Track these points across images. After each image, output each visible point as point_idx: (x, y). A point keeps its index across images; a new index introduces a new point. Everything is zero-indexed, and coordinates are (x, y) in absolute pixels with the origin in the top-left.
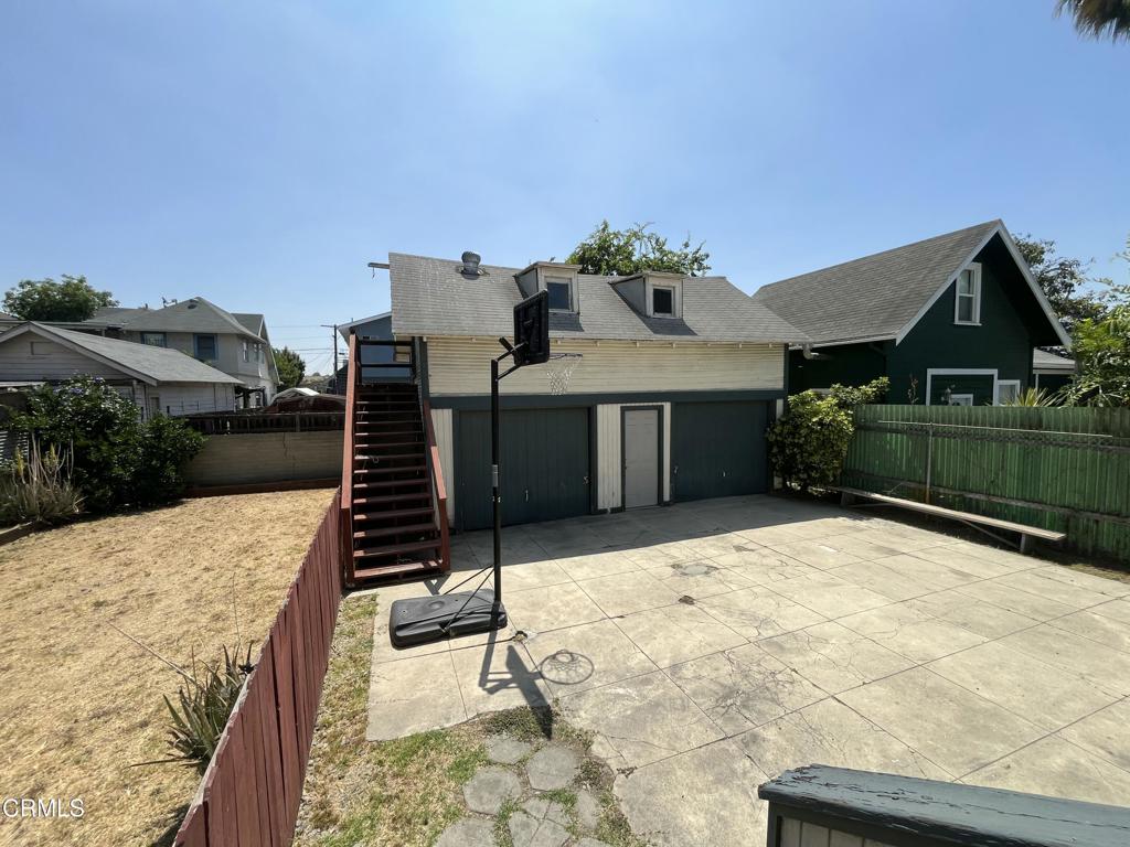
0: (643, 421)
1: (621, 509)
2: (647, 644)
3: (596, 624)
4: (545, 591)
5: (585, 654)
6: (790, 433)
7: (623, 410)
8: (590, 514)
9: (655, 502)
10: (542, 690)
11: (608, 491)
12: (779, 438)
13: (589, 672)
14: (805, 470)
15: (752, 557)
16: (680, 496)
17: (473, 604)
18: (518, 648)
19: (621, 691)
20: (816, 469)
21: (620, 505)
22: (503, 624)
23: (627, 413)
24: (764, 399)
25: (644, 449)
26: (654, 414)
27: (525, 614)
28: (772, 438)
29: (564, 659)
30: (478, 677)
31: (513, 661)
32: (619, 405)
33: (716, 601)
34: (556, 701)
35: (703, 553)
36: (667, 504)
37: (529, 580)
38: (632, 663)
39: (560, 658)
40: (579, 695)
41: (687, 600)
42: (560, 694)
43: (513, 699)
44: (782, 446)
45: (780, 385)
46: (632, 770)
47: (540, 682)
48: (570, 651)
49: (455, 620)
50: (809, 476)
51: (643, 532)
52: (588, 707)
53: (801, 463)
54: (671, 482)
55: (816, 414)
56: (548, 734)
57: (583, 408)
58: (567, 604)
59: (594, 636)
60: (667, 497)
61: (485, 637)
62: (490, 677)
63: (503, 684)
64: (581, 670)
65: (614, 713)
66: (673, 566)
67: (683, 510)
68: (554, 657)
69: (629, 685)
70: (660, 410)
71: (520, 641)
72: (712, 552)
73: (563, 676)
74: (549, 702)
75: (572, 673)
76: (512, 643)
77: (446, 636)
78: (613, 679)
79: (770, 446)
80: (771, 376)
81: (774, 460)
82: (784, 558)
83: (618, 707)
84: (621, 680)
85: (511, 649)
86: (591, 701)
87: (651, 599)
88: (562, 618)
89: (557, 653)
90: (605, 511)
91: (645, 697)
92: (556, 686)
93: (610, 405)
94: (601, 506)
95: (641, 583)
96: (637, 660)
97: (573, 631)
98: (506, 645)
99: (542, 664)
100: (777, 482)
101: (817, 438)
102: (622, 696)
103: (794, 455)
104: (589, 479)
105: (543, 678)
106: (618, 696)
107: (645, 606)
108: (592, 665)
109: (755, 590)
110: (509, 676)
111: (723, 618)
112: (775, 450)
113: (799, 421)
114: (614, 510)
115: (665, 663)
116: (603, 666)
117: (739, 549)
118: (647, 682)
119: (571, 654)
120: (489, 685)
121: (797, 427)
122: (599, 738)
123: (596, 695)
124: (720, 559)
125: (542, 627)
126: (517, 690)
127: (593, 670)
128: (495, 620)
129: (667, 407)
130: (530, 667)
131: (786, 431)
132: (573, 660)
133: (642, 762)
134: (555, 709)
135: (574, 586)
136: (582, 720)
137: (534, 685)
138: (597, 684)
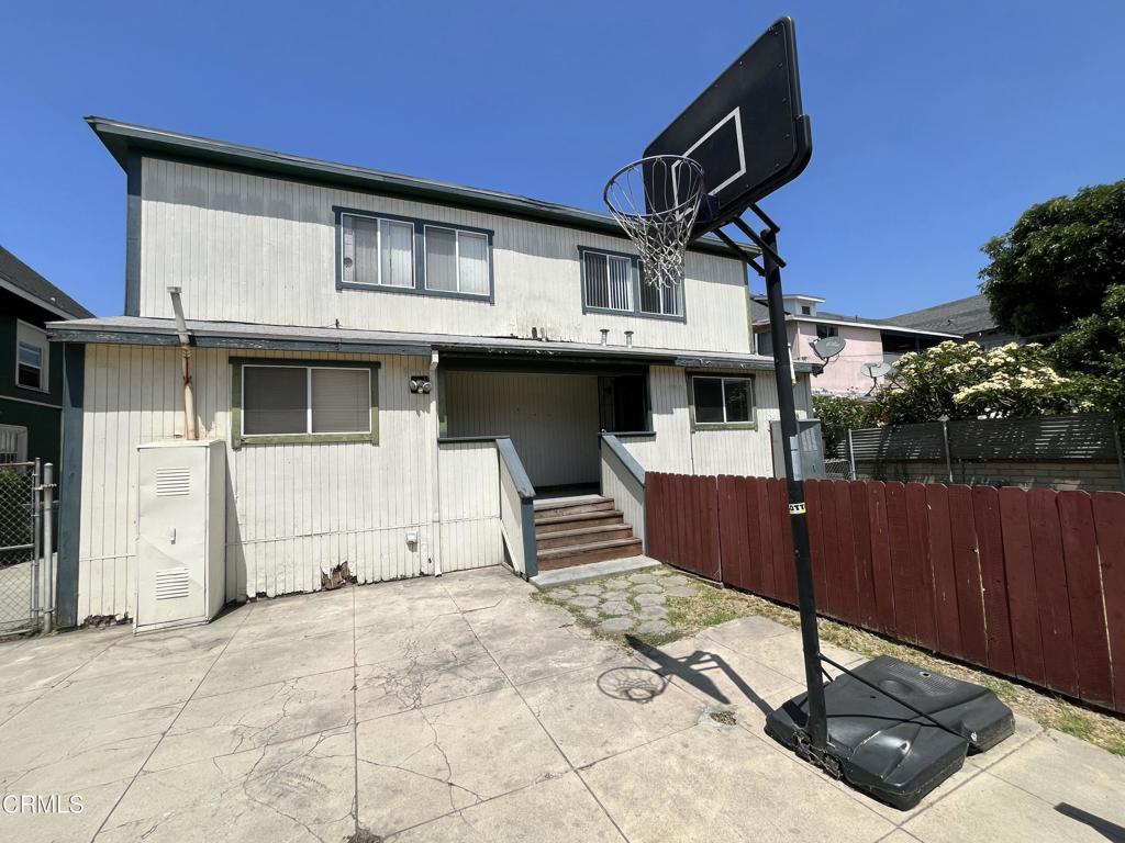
5: (612, 700)
10: (648, 659)
13: (602, 680)
18: (714, 702)
19: (565, 665)
29: (636, 693)
34: (630, 655)
38: (547, 691)
39: (645, 693)
40: (609, 659)
42: (629, 660)
47: (656, 666)
48: (634, 703)
52: (599, 653)
56: (627, 636)
59: (603, 730)
62: (715, 663)
64: (612, 681)
65: (574, 650)
68: (654, 695)
69: (556, 669)
73: (632, 676)
74: (636, 652)
75: (622, 678)
76: (726, 705)
78: (572, 675)
83: (568, 654)
84: (564, 675)
85: (721, 699)
86: (595, 656)
89: (651, 698)
91: (541, 662)
92: (635, 665)
96: (538, 698)
99: (665, 686)
102: (564, 662)
105: (655, 671)
106: (568, 661)
108: (599, 686)
116: (585, 686)
118: (534, 674)
119: (631, 699)
122: (586, 637)
123: (590, 660)
126: (673, 656)
127: (598, 682)
130: (675, 678)
132: (626, 692)
134: (630, 649)
136: (601, 648)
137: (659, 663)
138: (592, 669)
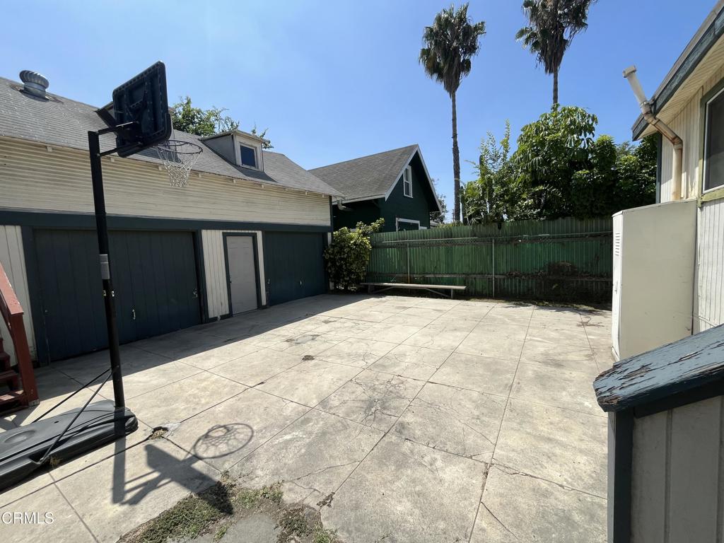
0: (241, 245)
1: (230, 315)
2: (292, 395)
3: (241, 396)
4: (177, 385)
5: (239, 421)
6: (337, 252)
7: (225, 236)
8: (202, 323)
9: (255, 306)
10: (205, 471)
11: (217, 302)
12: (332, 256)
13: (250, 434)
14: (348, 275)
15: (337, 325)
16: (273, 301)
17: (82, 419)
18: (160, 444)
19: (288, 437)
20: (353, 272)
21: (228, 313)
22: (134, 427)
23: (228, 238)
24: (319, 232)
25: (243, 267)
26: (250, 239)
27: (156, 411)
28: (327, 257)
29: (220, 433)
30: (109, 495)
31: (156, 458)
32: (221, 231)
33: (328, 353)
34: (226, 474)
35: (304, 329)
36: (265, 307)
37: (155, 382)
38: (287, 413)
39: (213, 434)
40: (249, 458)
41: (308, 358)
42: (227, 466)
43: (172, 495)
44: (333, 261)
45: (328, 223)
46: (330, 497)
47: (198, 465)
48: (222, 424)
49: (58, 444)
50: (350, 278)
51: (253, 326)
52: (262, 464)
53: (346, 270)
54: (266, 291)
55: (352, 239)
56: (229, 510)
57: (190, 233)
58: (205, 389)
59: (242, 405)
60: (264, 302)
61: (110, 449)
62: (128, 487)
63: (151, 486)
64: (242, 436)
65: (290, 459)
66: (287, 341)
67: (277, 310)
68: (206, 436)
69: (292, 430)
70: (254, 237)
71: (161, 437)
72: (310, 327)
73: (223, 448)
74: (218, 478)
75: (232, 442)
76: (150, 442)
77: (46, 468)
78: (276, 430)
79: (326, 262)
80: (322, 218)
81: (329, 271)
82: (356, 322)
83: (292, 450)
84: (283, 428)
85: (150, 449)
86: (263, 458)
87: (281, 365)
88: (203, 401)
89: (209, 431)
90: (215, 319)
91: (311, 433)
92: (220, 461)
93: (213, 231)
94: (211, 315)
95: (267, 357)
96: (290, 409)
97: (219, 408)
98: (142, 446)
99: (195, 446)
100: (331, 285)
101: (354, 254)
102: (291, 440)
103: (341, 266)
104: (199, 293)
105: (201, 459)
106: (287, 442)
107: (278, 370)
108: (251, 428)
109: (350, 340)
110: (156, 475)
111: (339, 361)
112: (329, 264)
113: (343, 244)
114: (223, 317)
115: (314, 403)
116: (261, 425)
117: (326, 322)
118: (307, 421)
119: (225, 427)
120: (129, 496)
121: (342, 248)
122: (287, 486)
123: (266, 451)
124: (317, 329)
125: (184, 415)
126: (173, 484)
127: (253, 432)
128: (122, 424)
129: (259, 234)
130: (181, 455)
131: (336, 251)
132: (228, 431)
133: (336, 485)
134: (226, 482)
135: (206, 374)
136: (261, 479)
137: (194, 470)
138: (262, 441)
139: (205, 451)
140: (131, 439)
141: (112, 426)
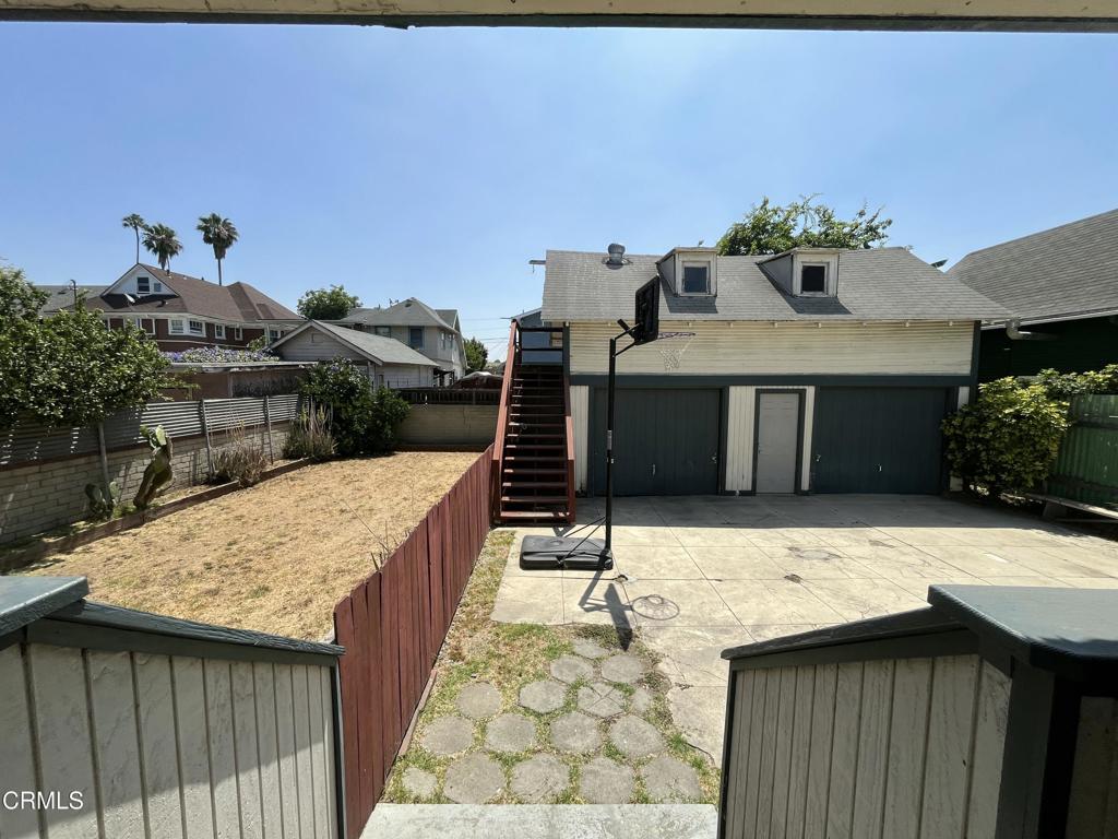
0: (781, 406)
1: (752, 493)
2: (736, 605)
3: (694, 582)
4: (653, 550)
5: (675, 601)
6: (972, 427)
7: (758, 393)
8: (717, 494)
9: (790, 488)
10: (629, 618)
11: (738, 472)
12: (958, 432)
13: (674, 614)
14: (992, 472)
15: (889, 553)
16: (819, 487)
17: (583, 547)
18: (618, 587)
19: (699, 633)
20: (1009, 471)
21: (750, 489)
22: (610, 567)
23: (762, 395)
24: (944, 387)
25: (780, 433)
26: (795, 398)
27: (630, 563)
28: (949, 432)
29: (655, 601)
30: (579, 599)
31: (611, 594)
32: (754, 388)
33: (826, 584)
34: (639, 628)
35: (830, 541)
36: (806, 493)
37: (641, 540)
38: (717, 616)
39: (651, 600)
40: (659, 628)
41: (794, 578)
42: (643, 624)
43: (605, 619)
44: (961, 441)
45: (966, 370)
46: (687, 687)
47: (628, 613)
48: (662, 596)
49: (569, 556)
50: (999, 479)
51: (768, 515)
52: (665, 637)
53: (989, 462)
54: (811, 470)
55: (1011, 404)
56: (625, 647)
57: (715, 390)
58: (670, 562)
59: (687, 589)
60: (805, 485)
61: (592, 574)
62: (589, 601)
63: (598, 608)
64: (667, 612)
65: (685, 648)
66: (790, 549)
67: (823, 501)
68: (646, 598)
69: (707, 631)
70: (802, 395)
71: (621, 582)
72: (839, 541)
73: (650, 612)
74: (633, 627)
75: (659, 613)
76: (613, 582)
77: (561, 567)
78: (696, 623)
79: (946, 440)
80: (955, 358)
81: (950, 457)
82: (929, 559)
83: (693, 643)
84: (702, 625)
85: (611, 586)
86: (668, 635)
87: (755, 571)
88: (662, 571)
89: (651, 596)
90: (733, 493)
91: (720, 642)
92: (642, 619)
93: (744, 387)
94: (728, 487)
95: (749, 558)
96: (723, 615)
97: (670, 583)
98: (608, 582)
99: (634, 601)
100: (955, 483)
101: (1011, 434)
102: (699, 637)
103: (976, 453)
104: (718, 459)
105: (632, 610)
106: (695, 636)
107: (747, 575)
108: (679, 611)
109: (877, 581)
110: (604, 603)
111: (826, 599)
112: (952, 445)
113: (986, 412)
114: (743, 493)
115: (748, 622)
116: (688, 613)
117: (875, 543)
118: (727, 632)
119: (662, 599)
120: (587, 606)
121: (983, 420)
122: (668, 660)
123: (675, 632)
124: (848, 549)
125: (643, 575)
126: (609, 614)
127: (678, 614)
128: (603, 563)
129: (811, 391)
130: (624, 601)
131: (967, 423)
132: (662, 603)
133: (700, 684)
134: (635, 632)
135: (682, 549)
136: (656, 645)
137: (624, 614)
138: (678, 624)
139: (639, 608)
140: (607, 574)
141: (597, 559)
